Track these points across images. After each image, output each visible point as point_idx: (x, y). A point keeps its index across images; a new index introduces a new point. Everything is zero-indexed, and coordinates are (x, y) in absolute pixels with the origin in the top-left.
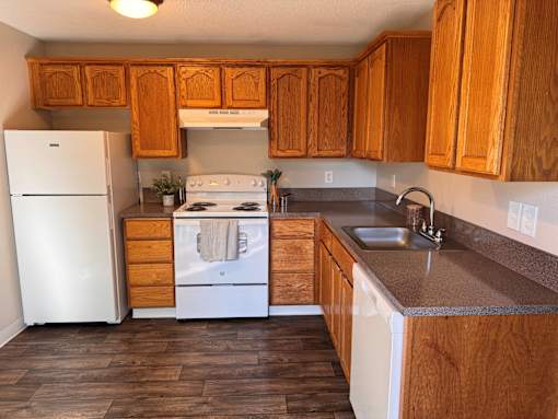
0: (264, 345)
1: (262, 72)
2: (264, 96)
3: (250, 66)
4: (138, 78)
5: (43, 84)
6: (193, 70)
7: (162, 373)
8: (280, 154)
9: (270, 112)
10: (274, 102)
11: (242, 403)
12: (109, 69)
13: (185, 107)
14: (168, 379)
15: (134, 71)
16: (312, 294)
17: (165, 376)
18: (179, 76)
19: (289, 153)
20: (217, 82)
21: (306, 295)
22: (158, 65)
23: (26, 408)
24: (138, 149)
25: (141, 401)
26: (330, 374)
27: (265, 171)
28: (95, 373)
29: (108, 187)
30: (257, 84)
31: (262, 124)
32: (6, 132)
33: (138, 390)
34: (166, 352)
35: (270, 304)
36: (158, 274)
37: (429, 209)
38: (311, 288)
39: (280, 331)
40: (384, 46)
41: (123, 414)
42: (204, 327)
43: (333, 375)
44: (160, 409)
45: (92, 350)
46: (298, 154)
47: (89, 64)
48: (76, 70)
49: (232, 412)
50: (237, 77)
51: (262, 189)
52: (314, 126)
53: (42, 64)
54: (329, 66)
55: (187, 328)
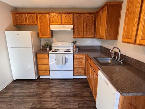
0: (72, 86)
1: (72, 15)
2: (72, 22)
3: (69, 14)
4: (39, 17)
5: (16, 19)
6: (54, 15)
7: (46, 94)
8: (76, 37)
9: (74, 26)
10: (75, 23)
11: (66, 104)
12: (32, 15)
13: (52, 25)
14: (47, 96)
15: (39, 15)
16: (84, 73)
17: (47, 95)
18: (50, 16)
19: (79, 37)
20: (60, 18)
21: (82, 73)
22: (45, 14)
23: (10, 105)
24: (40, 36)
25: (40, 103)
26: (89, 96)
27: (72, 41)
28: (29, 94)
29: (32, 46)
30: (70, 19)
31: (72, 29)
32: (5, 31)
33: (40, 99)
34: (47, 88)
35: (73, 75)
36: (46, 68)
37: (119, 53)
38: (84, 72)
39: (76, 82)
40: (107, 6)
41: (35, 107)
42: (57, 81)
43: (90, 96)
44: (45, 106)
45: (29, 87)
46: (81, 37)
47: (27, 14)
48: (24, 15)
49: (64, 108)
50: (65, 17)
51: (71, 46)
52: (85, 30)
53: (15, 14)
54: (90, 13)
55: (53, 81)
